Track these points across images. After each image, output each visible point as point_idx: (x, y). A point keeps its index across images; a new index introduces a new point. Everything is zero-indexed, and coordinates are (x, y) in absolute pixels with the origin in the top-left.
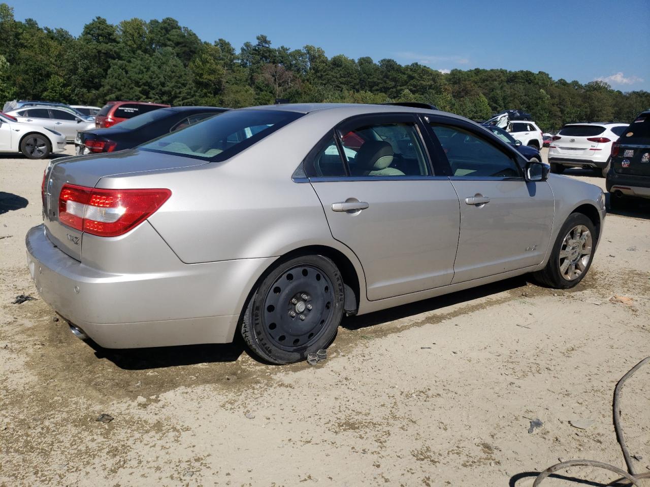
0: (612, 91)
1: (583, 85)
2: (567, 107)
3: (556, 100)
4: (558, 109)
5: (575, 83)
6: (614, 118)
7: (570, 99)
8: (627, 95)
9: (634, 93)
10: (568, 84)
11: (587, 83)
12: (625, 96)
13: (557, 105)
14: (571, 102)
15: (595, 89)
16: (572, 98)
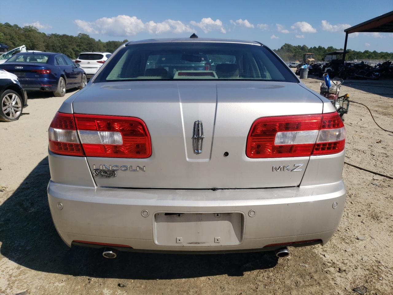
0: (40, 33)
1: (21, 28)
2: (17, 42)
3: (8, 37)
4: (11, 43)
5: (16, 26)
6: (46, 49)
7: (17, 36)
8: (49, 36)
9: (53, 35)
10: (12, 26)
11: (24, 27)
12: (48, 36)
13: (9, 40)
14: (18, 38)
15: (30, 31)
16: (18, 36)
